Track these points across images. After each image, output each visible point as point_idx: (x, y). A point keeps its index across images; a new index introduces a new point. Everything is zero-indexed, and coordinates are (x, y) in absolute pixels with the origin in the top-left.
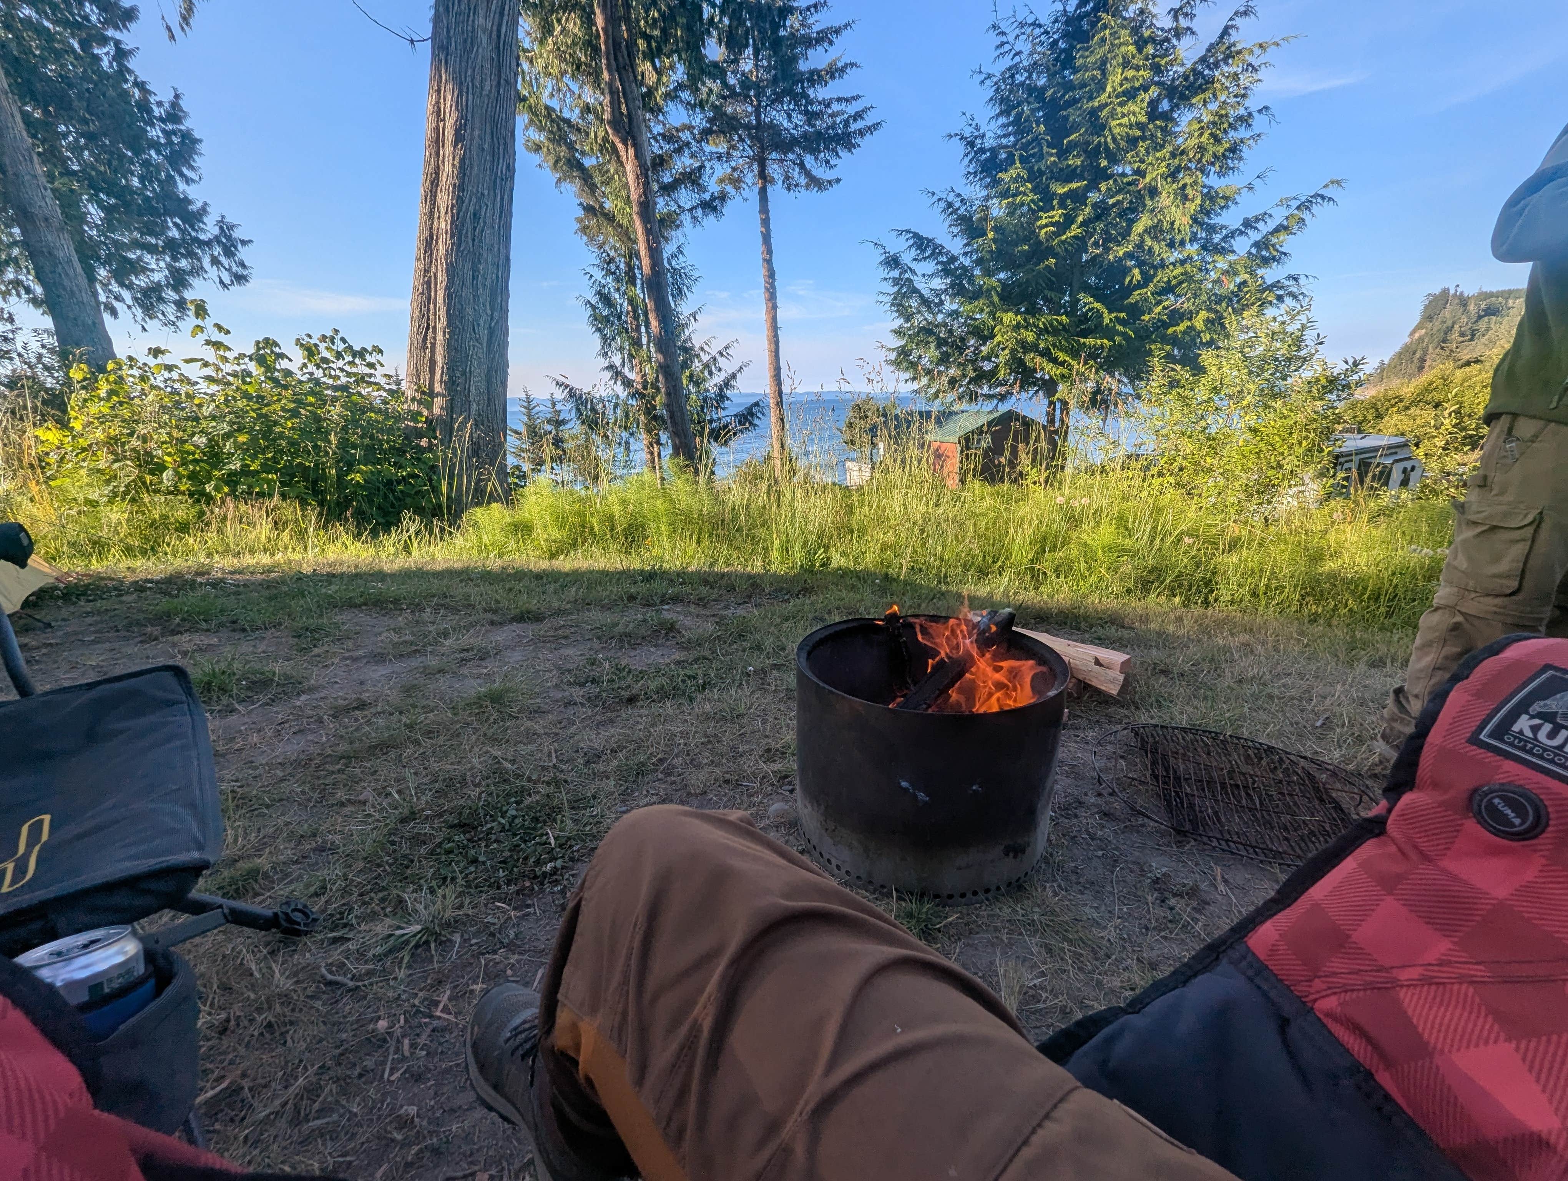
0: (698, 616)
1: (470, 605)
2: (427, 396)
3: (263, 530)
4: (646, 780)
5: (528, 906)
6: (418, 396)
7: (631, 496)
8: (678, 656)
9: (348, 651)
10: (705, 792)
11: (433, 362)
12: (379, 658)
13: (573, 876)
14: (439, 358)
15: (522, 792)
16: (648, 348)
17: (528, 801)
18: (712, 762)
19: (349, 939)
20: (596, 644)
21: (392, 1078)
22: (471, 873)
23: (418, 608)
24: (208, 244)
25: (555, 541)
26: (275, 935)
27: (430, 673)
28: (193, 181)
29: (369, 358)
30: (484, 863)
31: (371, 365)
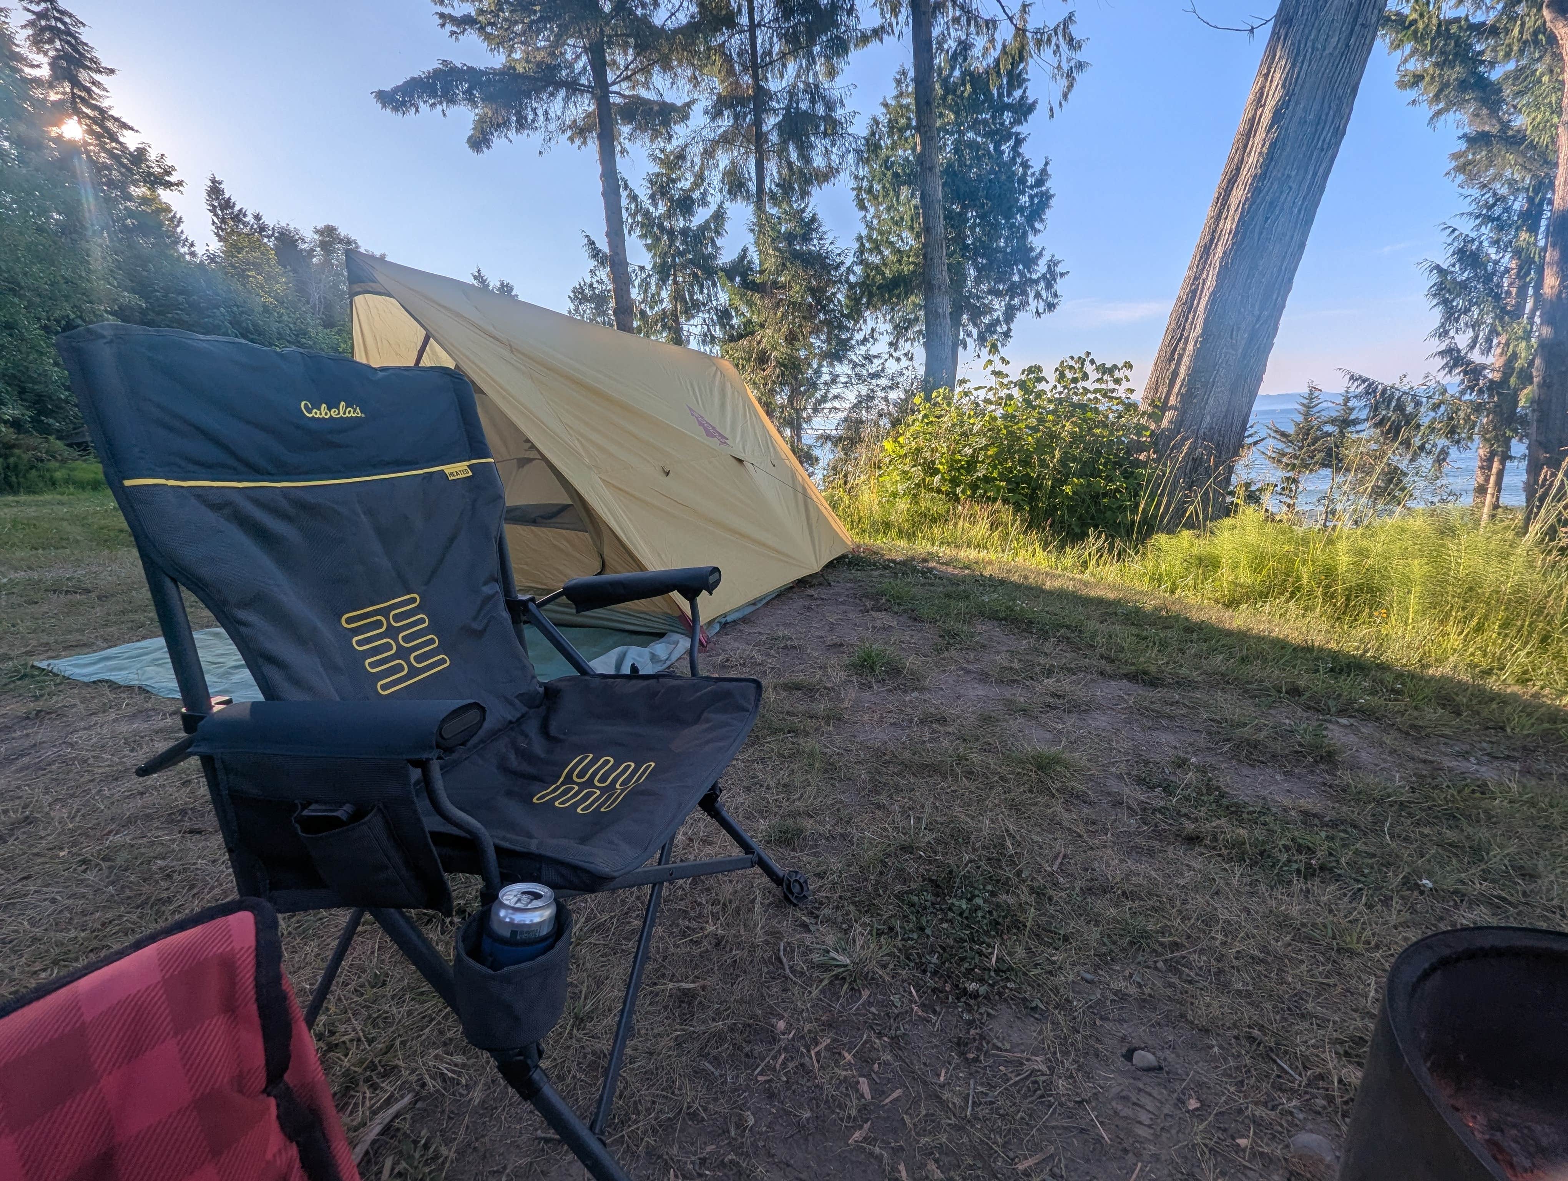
0: (1393, 752)
1: (1092, 646)
2: (1159, 408)
3: (981, 529)
4: (1140, 958)
5: (934, 1012)
6: (1150, 410)
7: (1376, 547)
8: (1312, 802)
9: (968, 662)
10: (1207, 1031)
11: (1175, 374)
12: (984, 677)
13: (989, 1015)
14: (1183, 370)
15: (1005, 885)
16: (1531, 318)
17: (1003, 897)
18: (1249, 995)
19: (810, 931)
20: (1202, 740)
21: (760, 1078)
22: (912, 940)
23: (1044, 635)
24: (1036, 282)
25: (1241, 586)
26: (778, 891)
27: (1013, 709)
28: (1039, 231)
29: (1117, 374)
30: (928, 937)
31: (1117, 381)
